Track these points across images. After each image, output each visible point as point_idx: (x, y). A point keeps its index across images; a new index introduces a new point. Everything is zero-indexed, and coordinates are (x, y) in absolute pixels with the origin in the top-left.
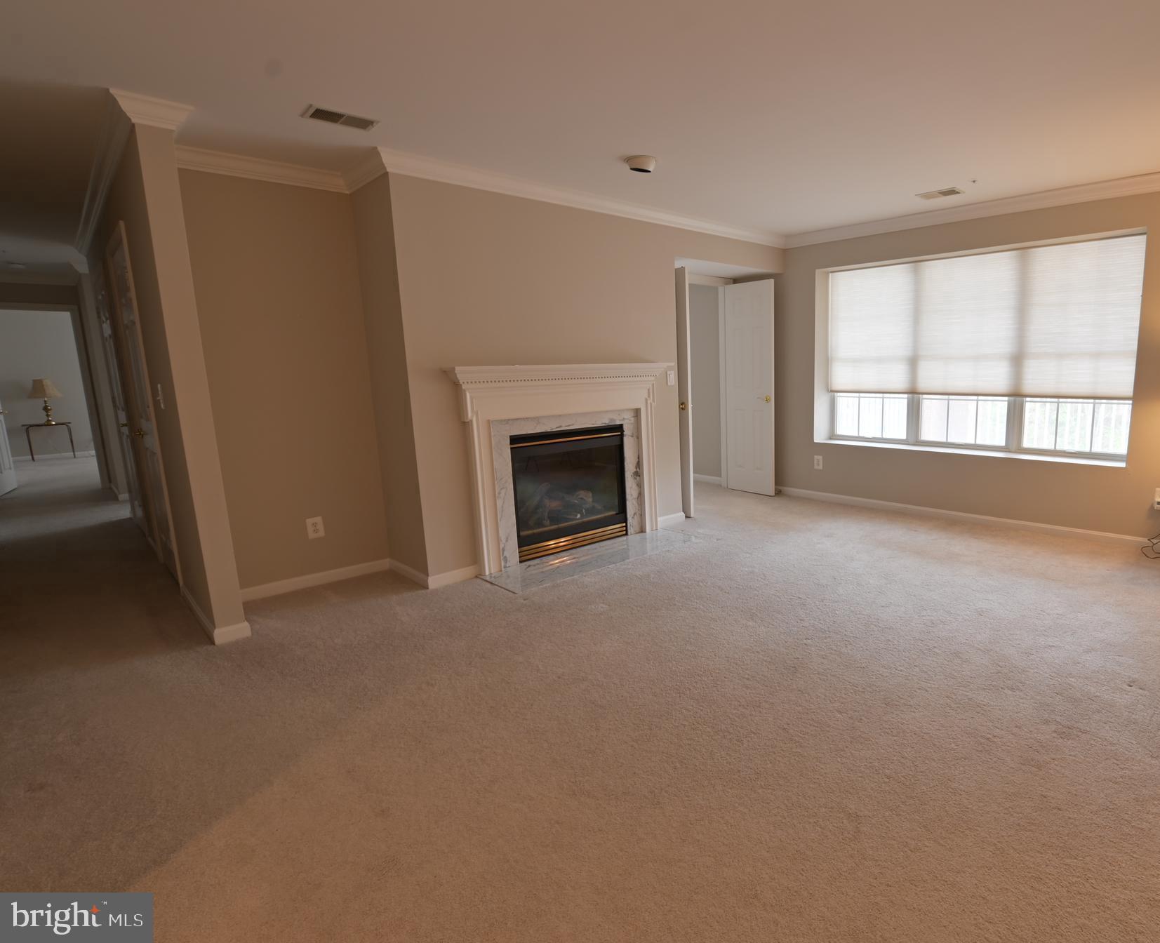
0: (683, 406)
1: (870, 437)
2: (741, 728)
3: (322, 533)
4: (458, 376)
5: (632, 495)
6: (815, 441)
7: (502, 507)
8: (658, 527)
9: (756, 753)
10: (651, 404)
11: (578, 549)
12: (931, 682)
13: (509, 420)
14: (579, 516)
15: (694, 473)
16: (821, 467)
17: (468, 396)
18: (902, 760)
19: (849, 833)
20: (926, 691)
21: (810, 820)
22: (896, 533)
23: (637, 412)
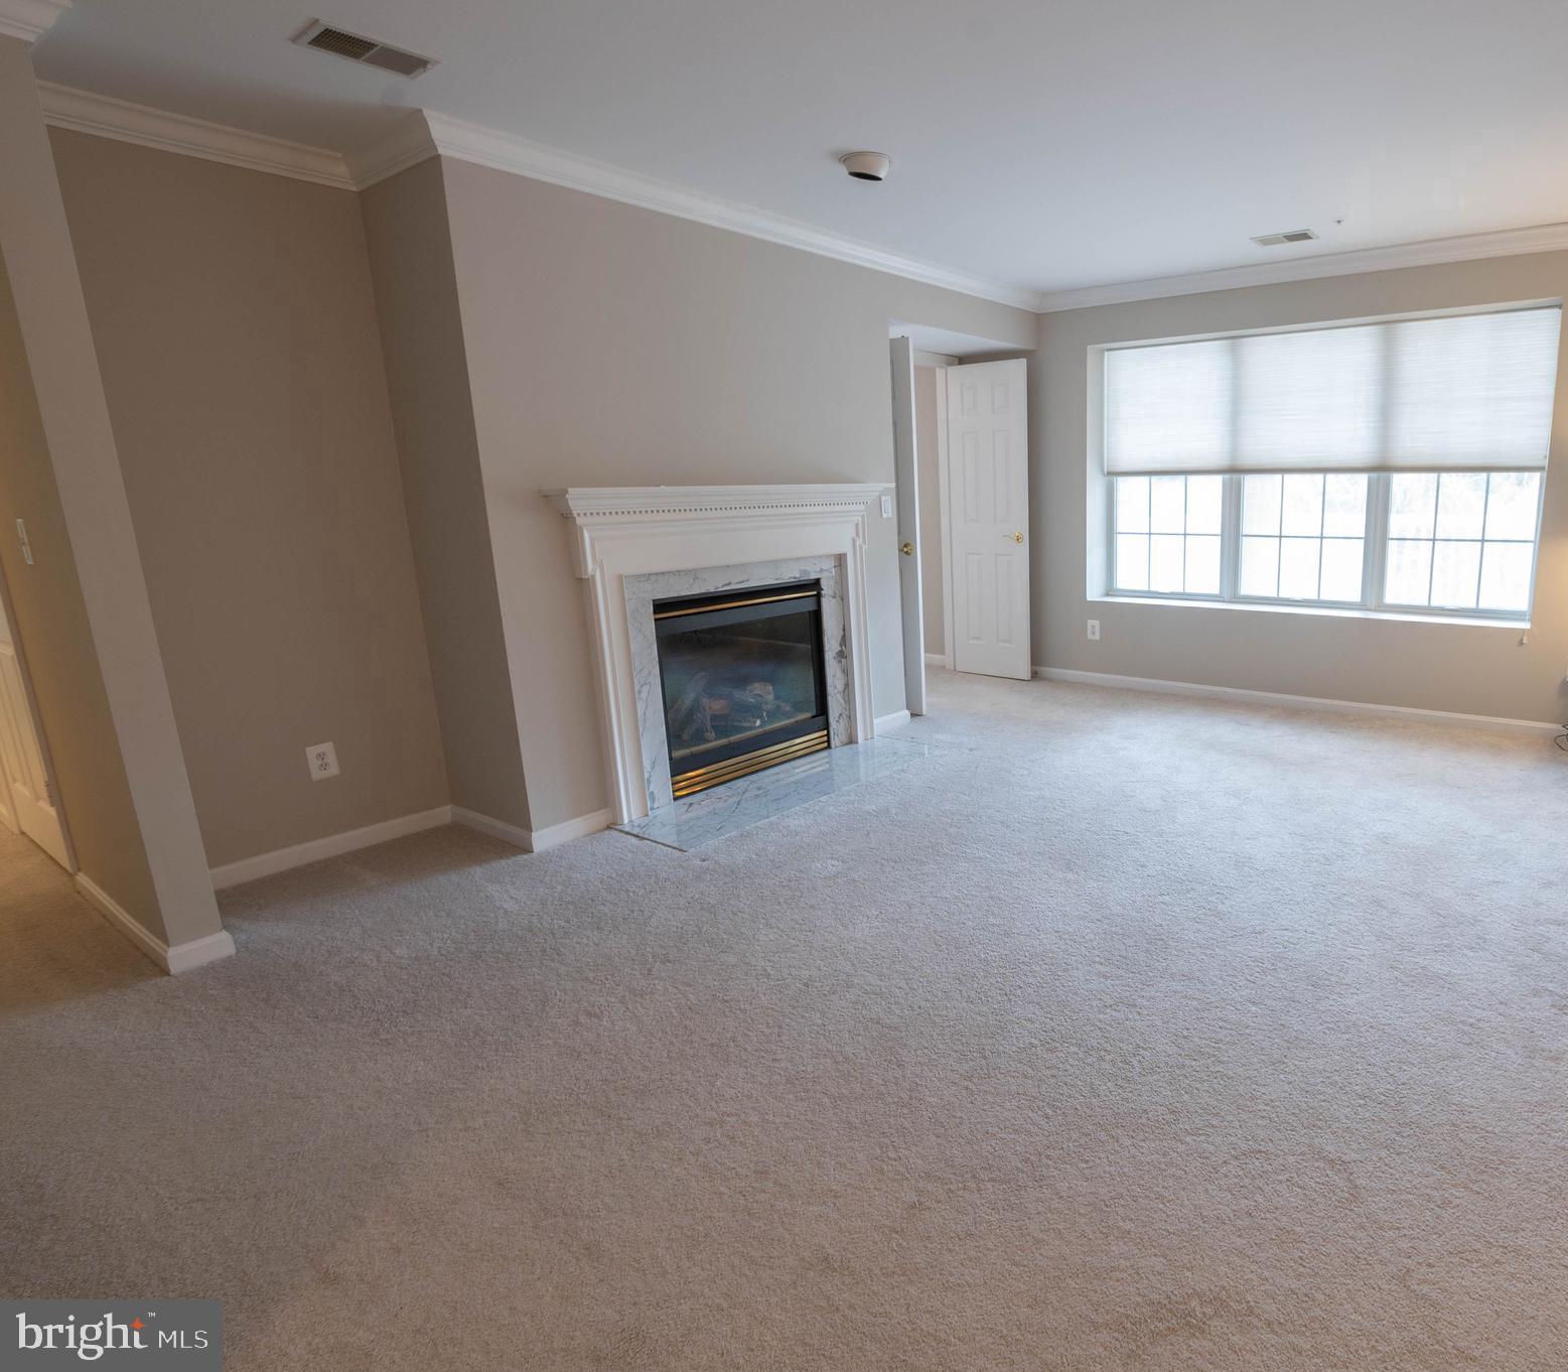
0: (906, 549)
1: (1167, 591)
2: (1121, 1041)
3: (334, 769)
4: (570, 503)
5: (835, 687)
6: (1089, 599)
7: (645, 714)
8: (875, 734)
9: (1158, 1081)
10: (861, 547)
11: (760, 774)
12: (1361, 947)
13: (650, 575)
14: (758, 723)
15: (926, 652)
16: (1097, 637)
17: (586, 535)
18: (1370, 1069)
19: (1343, 1191)
20: (1360, 960)
21: (1280, 1177)
22: (1224, 730)
23: (840, 560)
